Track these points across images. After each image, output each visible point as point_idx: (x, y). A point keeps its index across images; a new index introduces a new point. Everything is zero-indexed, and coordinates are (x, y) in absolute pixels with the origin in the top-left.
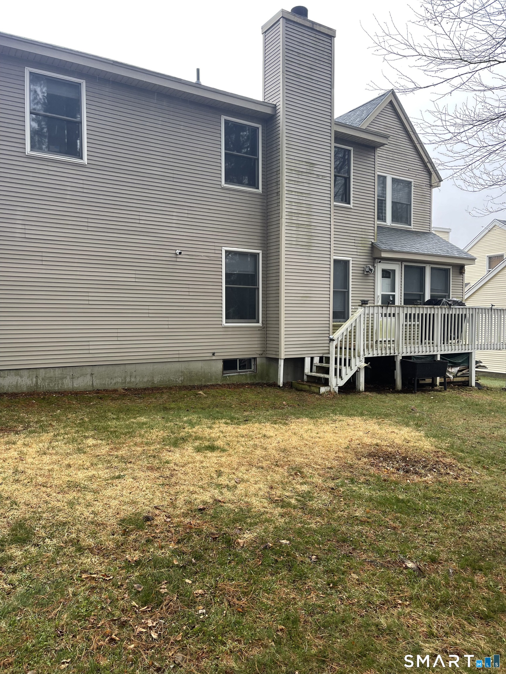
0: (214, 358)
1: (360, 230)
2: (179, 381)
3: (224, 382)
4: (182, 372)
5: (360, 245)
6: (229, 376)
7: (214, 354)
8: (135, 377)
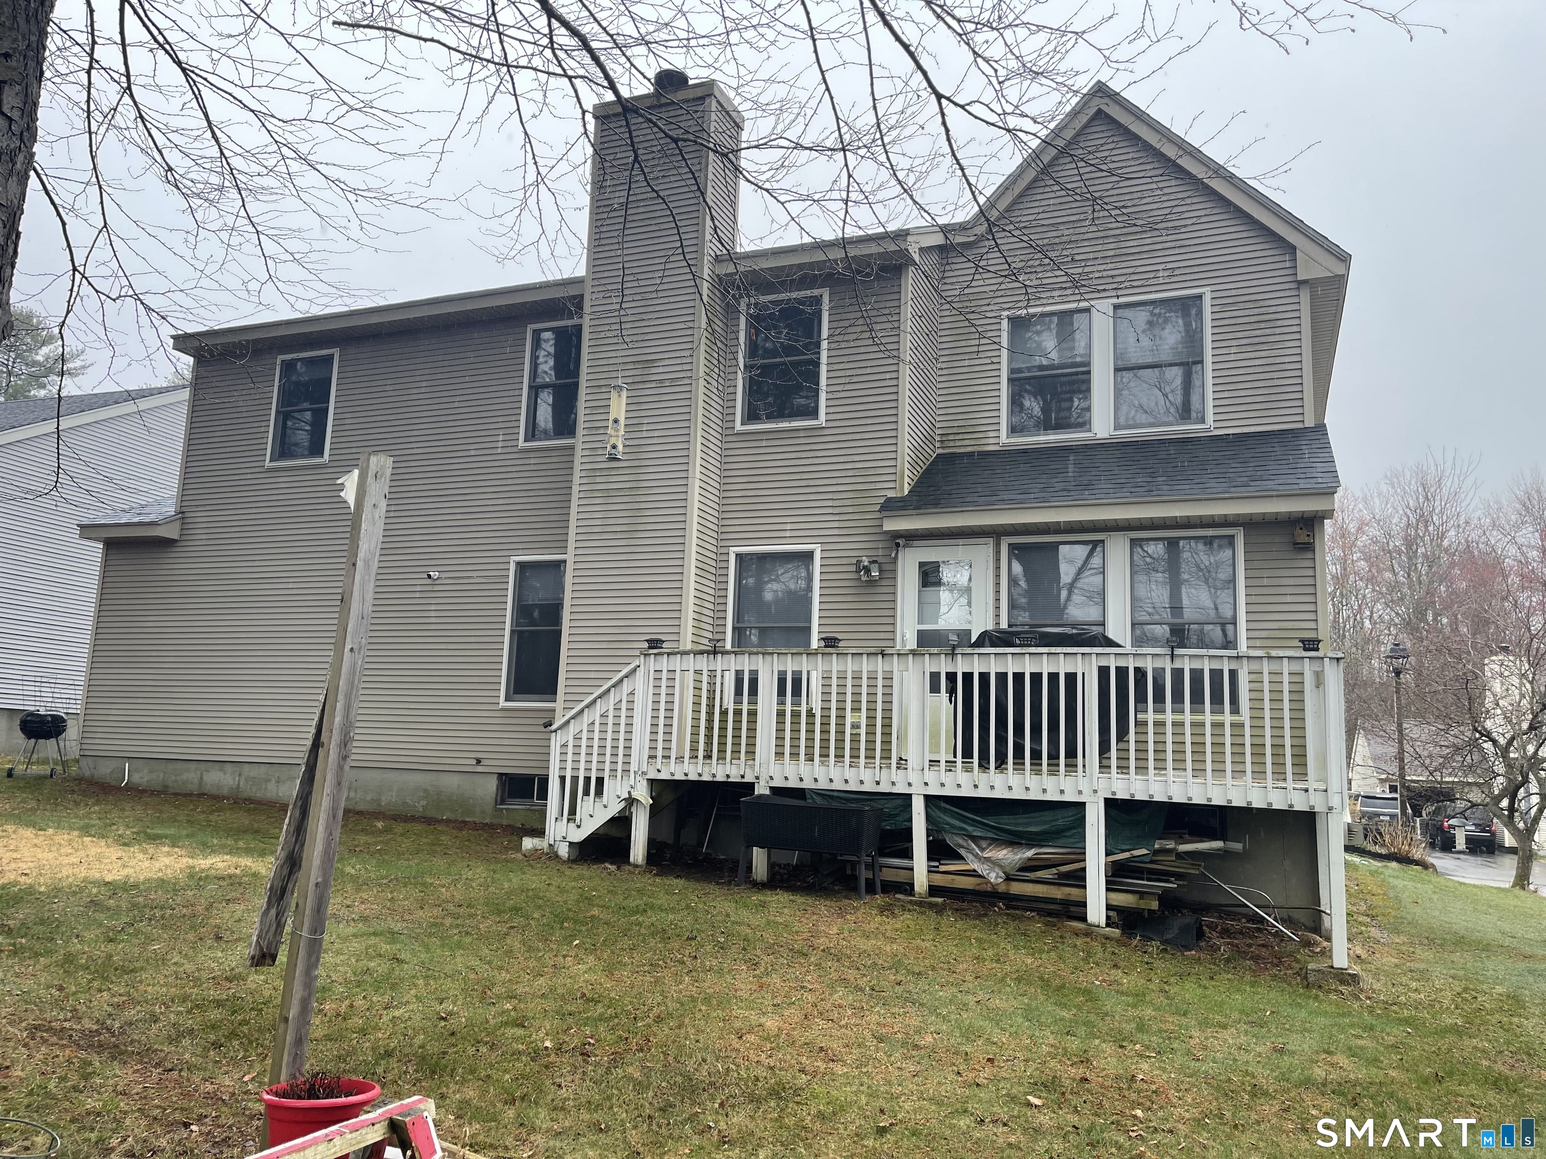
0: (479, 769)
1: (850, 473)
2: (420, 805)
3: (496, 821)
4: (426, 791)
5: (850, 510)
6: (507, 809)
7: (479, 761)
8: (356, 791)
